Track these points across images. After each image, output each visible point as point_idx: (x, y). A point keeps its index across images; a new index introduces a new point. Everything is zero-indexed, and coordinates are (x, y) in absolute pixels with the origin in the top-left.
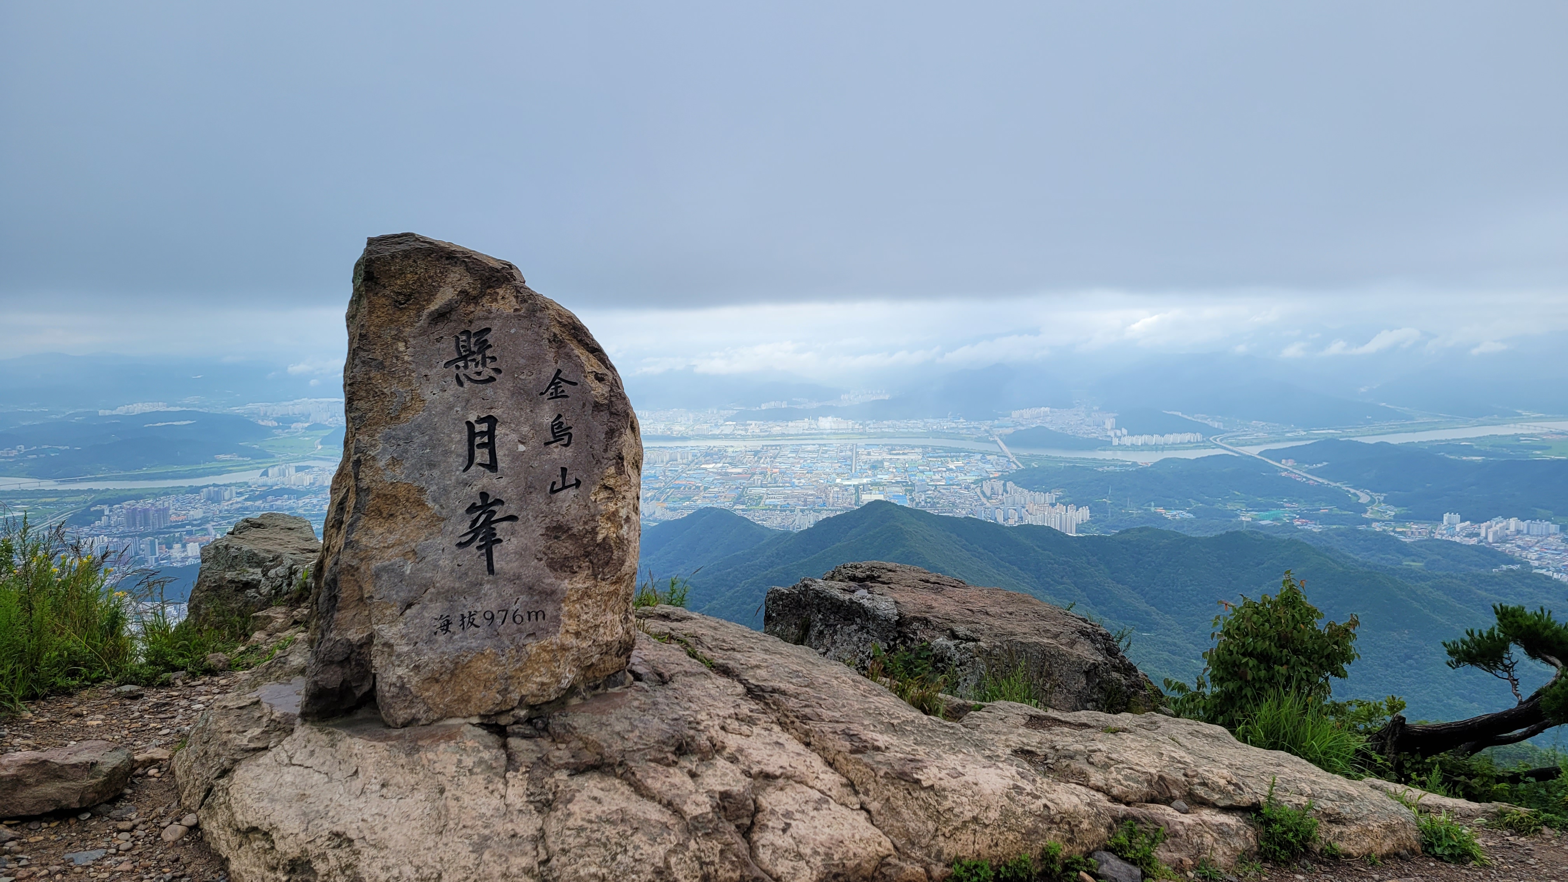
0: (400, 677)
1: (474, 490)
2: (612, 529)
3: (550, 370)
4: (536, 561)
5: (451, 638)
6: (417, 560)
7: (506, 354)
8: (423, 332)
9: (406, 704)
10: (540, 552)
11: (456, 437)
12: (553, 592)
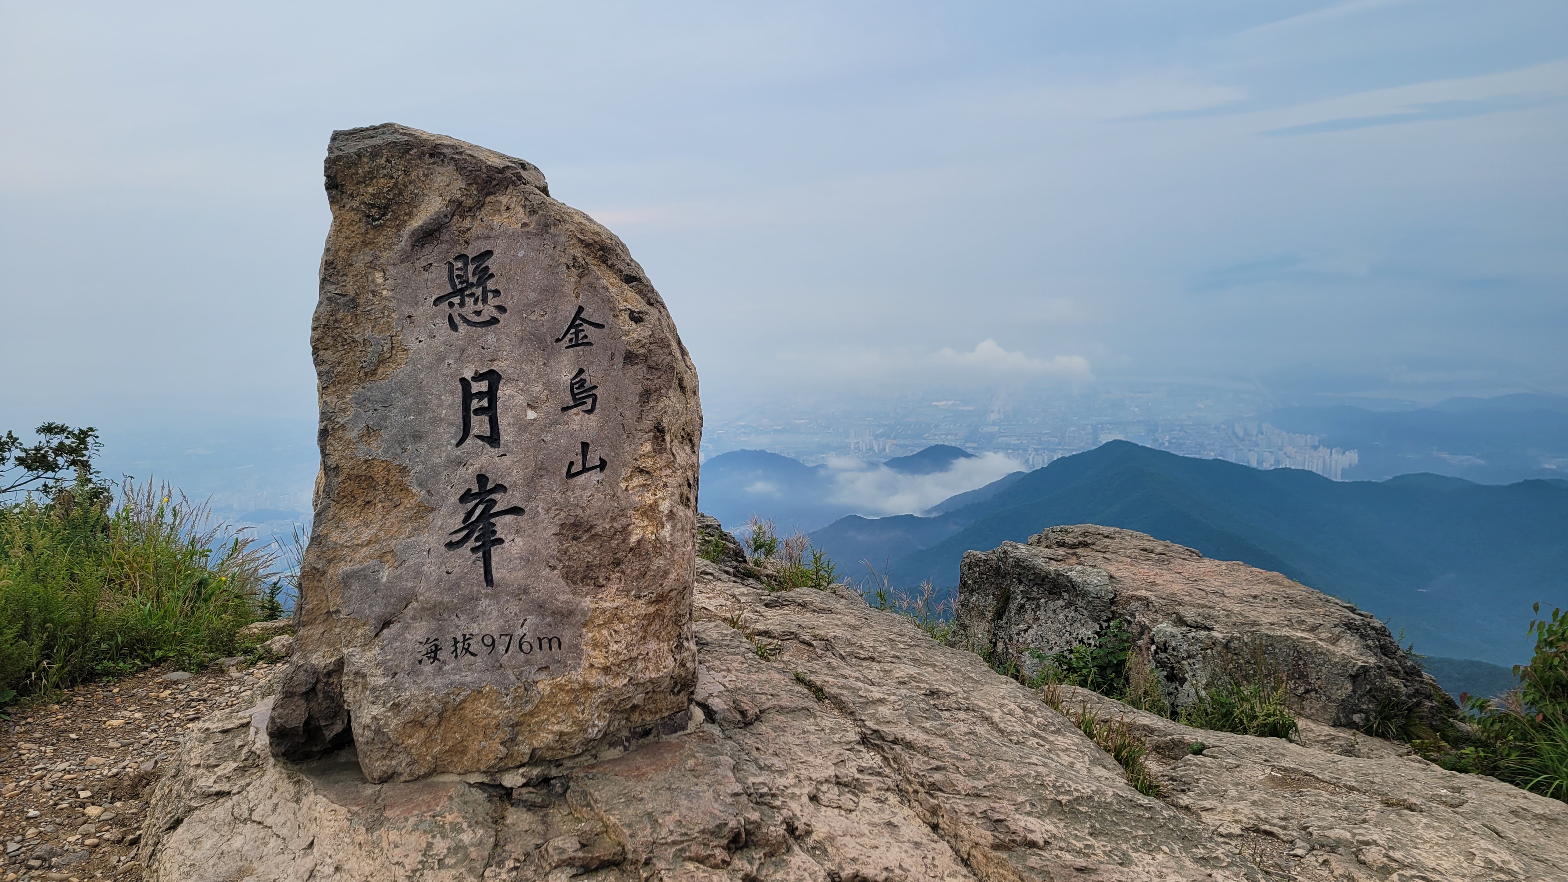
0: (374, 718)
1: (470, 471)
2: (650, 528)
3: (569, 307)
4: (548, 570)
5: (440, 668)
6: (396, 564)
7: (511, 286)
8: (406, 258)
9: (385, 753)
10: (553, 557)
11: (447, 399)
12: (571, 613)
